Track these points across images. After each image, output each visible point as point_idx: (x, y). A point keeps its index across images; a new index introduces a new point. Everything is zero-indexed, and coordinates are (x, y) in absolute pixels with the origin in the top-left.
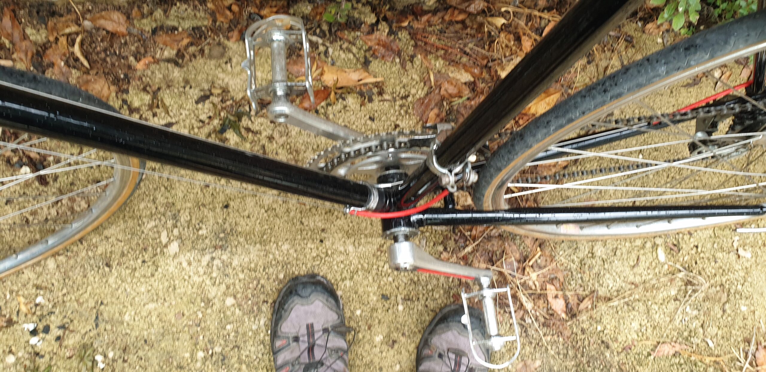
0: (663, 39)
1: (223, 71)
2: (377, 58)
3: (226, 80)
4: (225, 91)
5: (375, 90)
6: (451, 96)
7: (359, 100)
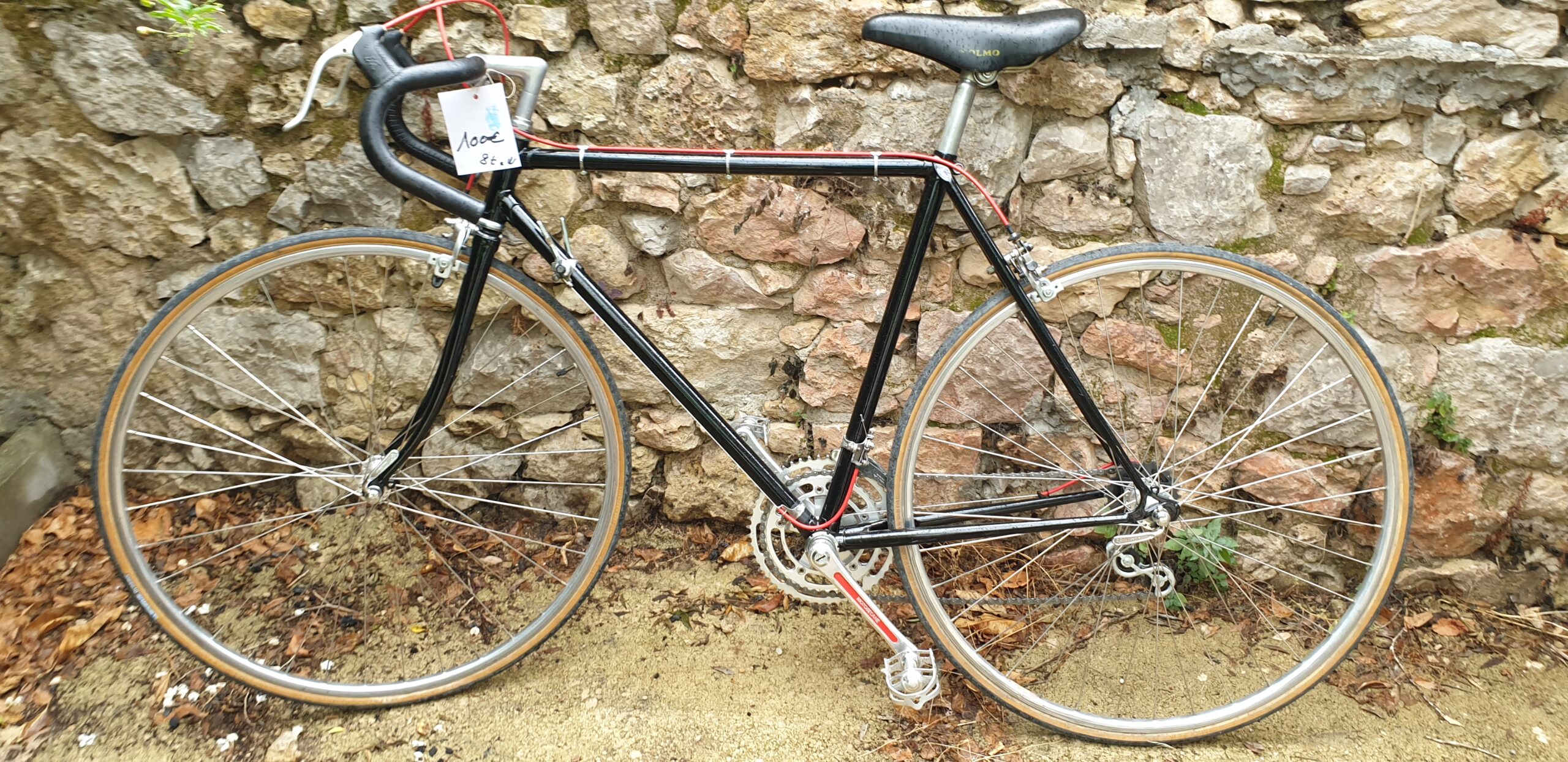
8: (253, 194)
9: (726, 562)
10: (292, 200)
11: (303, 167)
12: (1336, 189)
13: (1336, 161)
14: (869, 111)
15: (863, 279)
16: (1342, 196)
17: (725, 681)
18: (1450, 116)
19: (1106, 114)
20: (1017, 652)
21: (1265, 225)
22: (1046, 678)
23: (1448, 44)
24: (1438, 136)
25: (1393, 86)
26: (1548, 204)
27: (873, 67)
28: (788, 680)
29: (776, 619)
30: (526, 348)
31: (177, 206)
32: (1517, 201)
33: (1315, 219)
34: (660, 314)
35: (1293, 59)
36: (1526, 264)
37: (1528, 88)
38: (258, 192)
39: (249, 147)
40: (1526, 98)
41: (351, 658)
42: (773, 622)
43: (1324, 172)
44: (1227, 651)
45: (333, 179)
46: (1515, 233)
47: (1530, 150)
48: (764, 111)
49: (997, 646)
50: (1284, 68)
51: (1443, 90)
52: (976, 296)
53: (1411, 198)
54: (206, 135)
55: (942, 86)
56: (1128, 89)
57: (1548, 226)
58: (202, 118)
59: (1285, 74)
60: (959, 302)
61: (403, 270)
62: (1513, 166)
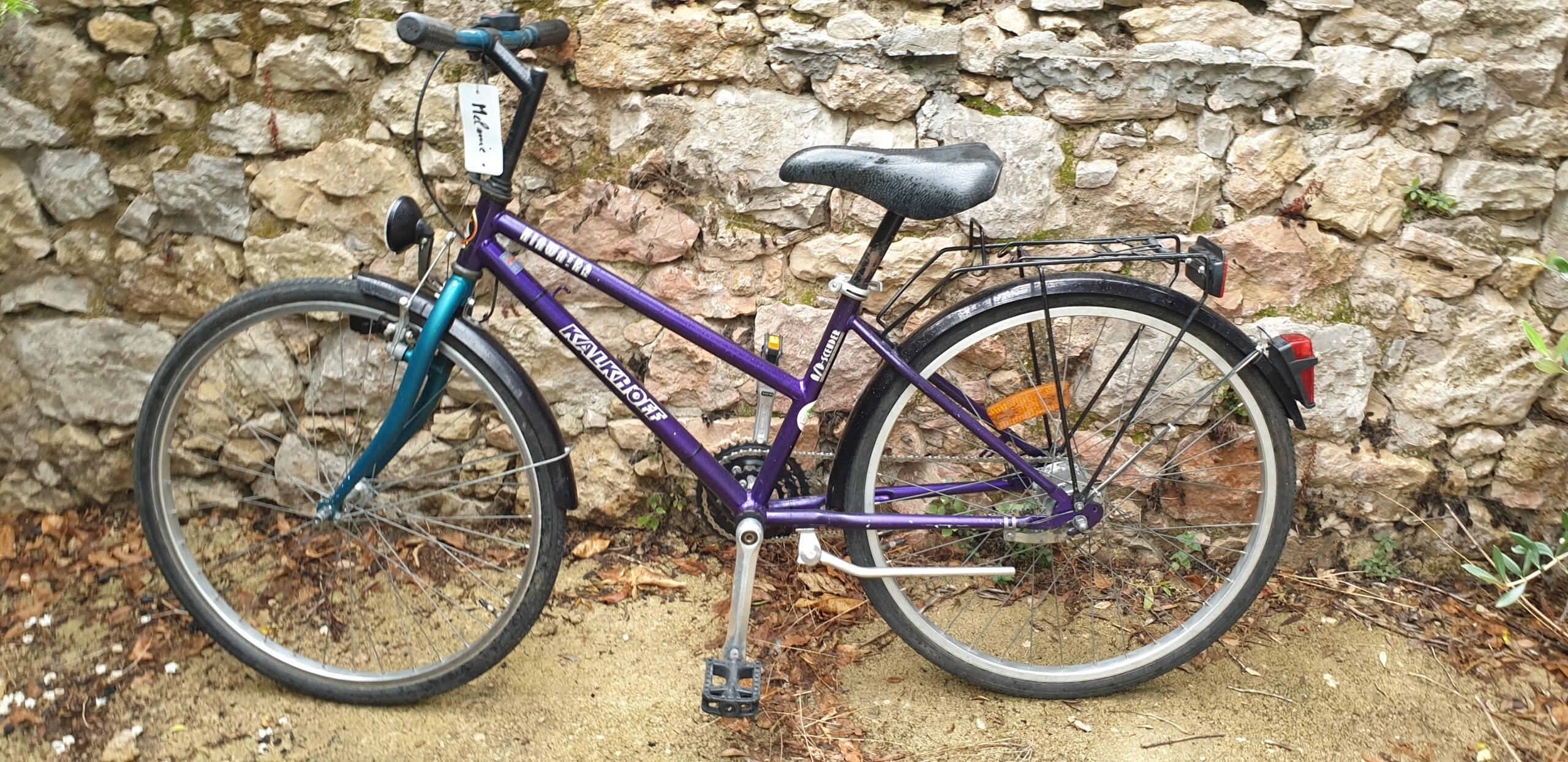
8: (99, 206)
9: (578, 558)
10: (141, 211)
11: (151, 179)
12: (1123, 182)
13: (1122, 155)
14: (696, 116)
15: (701, 275)
16: (1129, 188)
17: (571, 668)
18: (1218, 113)
19: (911, 117)
20: (854, 628)
21: (1061, 217)
22: (880, 649)
23: (1210, 48)
24: (1210, 132)
25: (1166, 86)
26: (1307, 192)
27: (698, 75)
28: (633, 663)
29: (625, 609)
30: (374, 352)
31: (22, 219)
32: (1284, 191)
33: (1107, 210)
34: (505, 314)
35: (1075, 62)
36: (1296, 249)
37: (1280, 88)
38: (106, 204)
39: (95, 158)
40: (1280, 96)
41: (197, 660)
42: (621, 611)
43: (1112, 166)
44: (1051, 620)
45: (181, 190)
46: (1284, 219)
47: (1289, 144)
48: (599, 118)
49: (835, 623)
50: (1066, 71)
51: (1210, 89)
52: (806, 290)
53: (1190, 189)
54: (51, 147)
55: (764, 93)
56: (931, 94)
57: (1310, 213)
58: (46, 131)
59: (1069, 77)
60: (791, 295)
61: (252, 278)
62: (1276, 158)
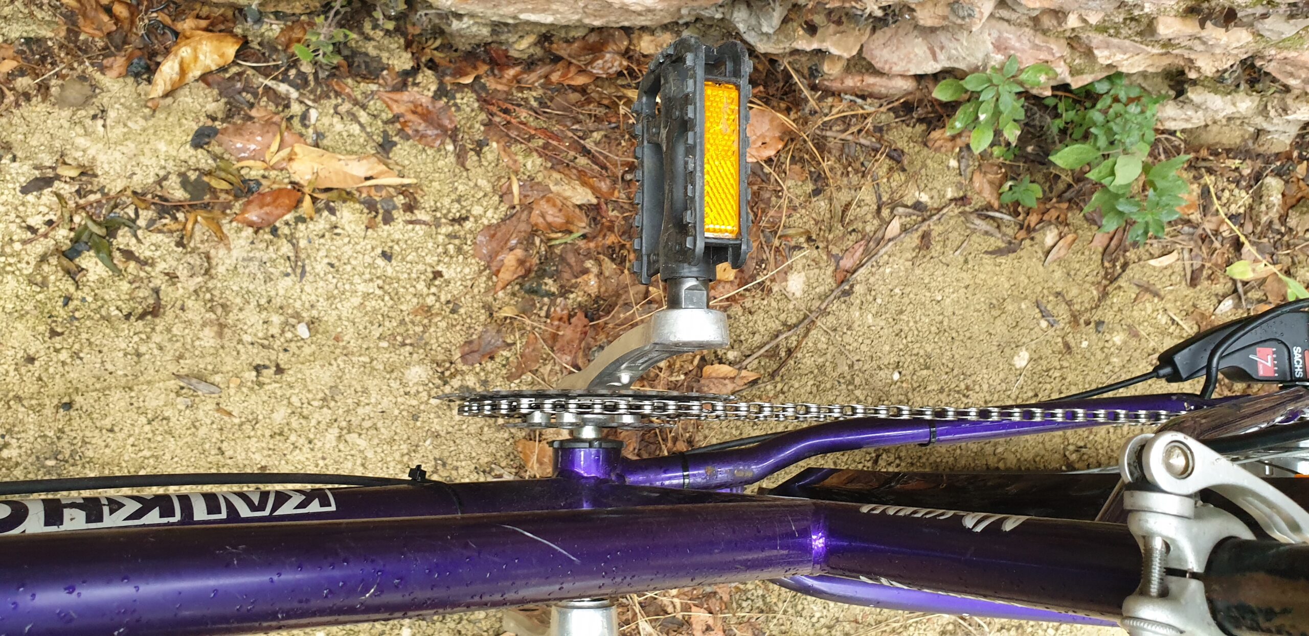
0: (959, 161)
1: (87, 134)
2: (407, 138)
3: (91, 152)
4: (87, 172)
5: (400, 200)
6: (550, 227)
7: (364, 216)
42: (286, 249)
